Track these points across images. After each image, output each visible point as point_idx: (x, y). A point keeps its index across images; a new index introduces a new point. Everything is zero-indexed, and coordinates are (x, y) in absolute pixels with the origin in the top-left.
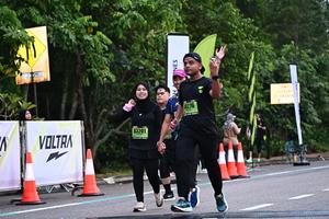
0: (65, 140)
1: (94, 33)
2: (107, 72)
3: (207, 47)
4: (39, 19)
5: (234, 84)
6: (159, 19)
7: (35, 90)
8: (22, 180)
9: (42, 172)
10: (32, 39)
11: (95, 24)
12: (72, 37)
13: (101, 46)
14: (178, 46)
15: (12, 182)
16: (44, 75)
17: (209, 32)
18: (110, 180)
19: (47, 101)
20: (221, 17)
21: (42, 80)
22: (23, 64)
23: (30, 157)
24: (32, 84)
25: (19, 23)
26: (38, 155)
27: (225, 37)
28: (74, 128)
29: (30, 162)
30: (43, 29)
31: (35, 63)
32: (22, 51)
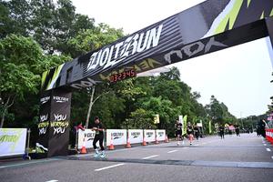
0: (163, 133)
3: (186, 117)
4: (157, 113)
8: (156, 140)
9: (159, 138)
10: (156, 116)
14: (181, 117)
16: (159, 122)
17: (186, 115)
19: (159, 126)
22: (155, 120)
24: (156, 124)
25: (155, 114)
26: (158, 136)
27: (188, 115)
28: (164, 131)
30: (158, 115)
31: (157, 120)
32: (155, 118)
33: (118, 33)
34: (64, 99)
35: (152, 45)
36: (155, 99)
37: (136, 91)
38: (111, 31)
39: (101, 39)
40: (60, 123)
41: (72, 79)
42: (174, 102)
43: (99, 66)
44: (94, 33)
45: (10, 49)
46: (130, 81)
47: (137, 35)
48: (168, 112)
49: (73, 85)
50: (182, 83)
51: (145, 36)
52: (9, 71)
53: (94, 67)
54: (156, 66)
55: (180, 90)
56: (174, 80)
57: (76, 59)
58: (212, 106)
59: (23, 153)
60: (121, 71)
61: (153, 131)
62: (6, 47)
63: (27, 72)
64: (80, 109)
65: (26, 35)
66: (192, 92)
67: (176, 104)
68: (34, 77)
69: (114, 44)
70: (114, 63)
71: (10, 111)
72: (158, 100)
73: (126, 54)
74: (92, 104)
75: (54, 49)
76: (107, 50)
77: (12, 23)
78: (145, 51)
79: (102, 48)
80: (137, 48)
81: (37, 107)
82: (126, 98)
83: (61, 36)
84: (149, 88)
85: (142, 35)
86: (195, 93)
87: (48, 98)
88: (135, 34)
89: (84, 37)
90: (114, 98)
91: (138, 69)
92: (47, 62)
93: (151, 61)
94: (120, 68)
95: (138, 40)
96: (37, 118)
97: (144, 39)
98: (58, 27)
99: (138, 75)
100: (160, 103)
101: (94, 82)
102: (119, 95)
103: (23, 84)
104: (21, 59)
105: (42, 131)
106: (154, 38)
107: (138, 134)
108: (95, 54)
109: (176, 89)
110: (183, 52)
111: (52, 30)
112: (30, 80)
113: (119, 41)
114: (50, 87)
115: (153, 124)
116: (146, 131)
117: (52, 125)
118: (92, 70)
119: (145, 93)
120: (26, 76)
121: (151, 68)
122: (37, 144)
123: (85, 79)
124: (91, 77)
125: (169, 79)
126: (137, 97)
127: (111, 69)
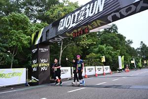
0: (108, 68)
3: (123, 57)
9: (106, 72)
15: (102, 73)
18: (113, 72)
27: (125, 56)
28: (109, 67)
30: (104, 56)
31: (104, 60)
33: (75, 5)
34: (46, 50)
35: (99, 10)
36: (101, 46)
37: (89, 42)
38: (71, 4)
39: (65, 10)
40: (44, 64)
41: (49, 37)
42: (114, 47)
43: (65, 28)
44: (60, 6)
45: (12, 21)
46: (84, 36)
47: (89, 5)
48: (110, 54)
49: (50, 41)
50: (119, 34)
51: (93, 5)
52: (13, 35)
53: (62, 28)
54: (102, 24)
55: (118, 39)
56: (114, 33)
57: (51, 24)
58: (142, 49)
59: (25, 82)
60: (79, 30)
61: (101, 67)
62: (10, 20)
63: (23, 35)
64: (55, 55)
65: (20, 12)
66: (126, 40)
67: (116, 49)
68: (27, 37)
69: (74, 12)
70: (74, 25)
71: (15, 58)
72: (104, 46)
73: (82, 18)
74: (62, 51)
75: (37, 19)
76: (70, 17)
77: (12, 6)
78: (95, 15)
79: (66, 16)
80: (89, 14)
81: (30, 55)
82: (83, 47)
83: (40, 11)
84: (97, 39)
85: (92, 4)
86: (129, 41)
87: (36, 50)
88: (87, 4)
89: (54, 10)
90: (75, 47)
91: (90, 27)
92: (34, 28)
93: (98, 21)
94: (79, 28)
95: (89, 8)
96: (30, 62)
97: (93, 7)
98: (38, 5)
99: (91, 31)
100: (105, 49)
101: (63, 38)
102: (78, 45)
103: (21, 42)
104: (18, 27)
105: (35, 69)
106: (100, 6)
107: (92, 69)
108: (62, 20)
109: (116, 38)
110: (120, 13)
111: (35, 8)
112: (25, 39)
113: (77, 10)
114: (37, 43)
115: (101, 62)
116: (97, 67)
117: (40, 65)
118: (61, 31)
119: (95, 43)
120: (22, 37)
121: (99, 26)
122: (32, 77)
123: (57, 36)
124: (60, 35)
125: (110, 33)
126: (90, 45)
127: (73, 29)
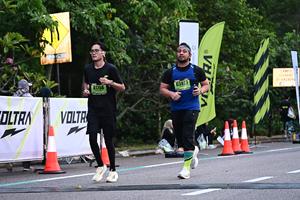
0: (85, 116)
1: (112, 19)
2: (123, 55)
4: (63, 5)
5: (240, 68)
6: (172, 7)
7: (58, 69)
8: (45, 151)
10: (56, 23)
11: (114, 10)
12: (93, 22)
13: (118, 31)
15: (36, 153)
16: (67, 56)
17: (217, 20)
18: (125, 153)
20: (229, 6)
21: (64, 61)
22: (47, 46)
23: (52, 131)
24: (55, 65)
25: (44, 9)
29: (53, 135)
30: (66, 15)
32: (46, 34)
